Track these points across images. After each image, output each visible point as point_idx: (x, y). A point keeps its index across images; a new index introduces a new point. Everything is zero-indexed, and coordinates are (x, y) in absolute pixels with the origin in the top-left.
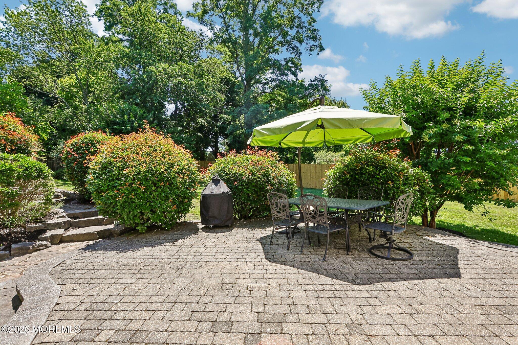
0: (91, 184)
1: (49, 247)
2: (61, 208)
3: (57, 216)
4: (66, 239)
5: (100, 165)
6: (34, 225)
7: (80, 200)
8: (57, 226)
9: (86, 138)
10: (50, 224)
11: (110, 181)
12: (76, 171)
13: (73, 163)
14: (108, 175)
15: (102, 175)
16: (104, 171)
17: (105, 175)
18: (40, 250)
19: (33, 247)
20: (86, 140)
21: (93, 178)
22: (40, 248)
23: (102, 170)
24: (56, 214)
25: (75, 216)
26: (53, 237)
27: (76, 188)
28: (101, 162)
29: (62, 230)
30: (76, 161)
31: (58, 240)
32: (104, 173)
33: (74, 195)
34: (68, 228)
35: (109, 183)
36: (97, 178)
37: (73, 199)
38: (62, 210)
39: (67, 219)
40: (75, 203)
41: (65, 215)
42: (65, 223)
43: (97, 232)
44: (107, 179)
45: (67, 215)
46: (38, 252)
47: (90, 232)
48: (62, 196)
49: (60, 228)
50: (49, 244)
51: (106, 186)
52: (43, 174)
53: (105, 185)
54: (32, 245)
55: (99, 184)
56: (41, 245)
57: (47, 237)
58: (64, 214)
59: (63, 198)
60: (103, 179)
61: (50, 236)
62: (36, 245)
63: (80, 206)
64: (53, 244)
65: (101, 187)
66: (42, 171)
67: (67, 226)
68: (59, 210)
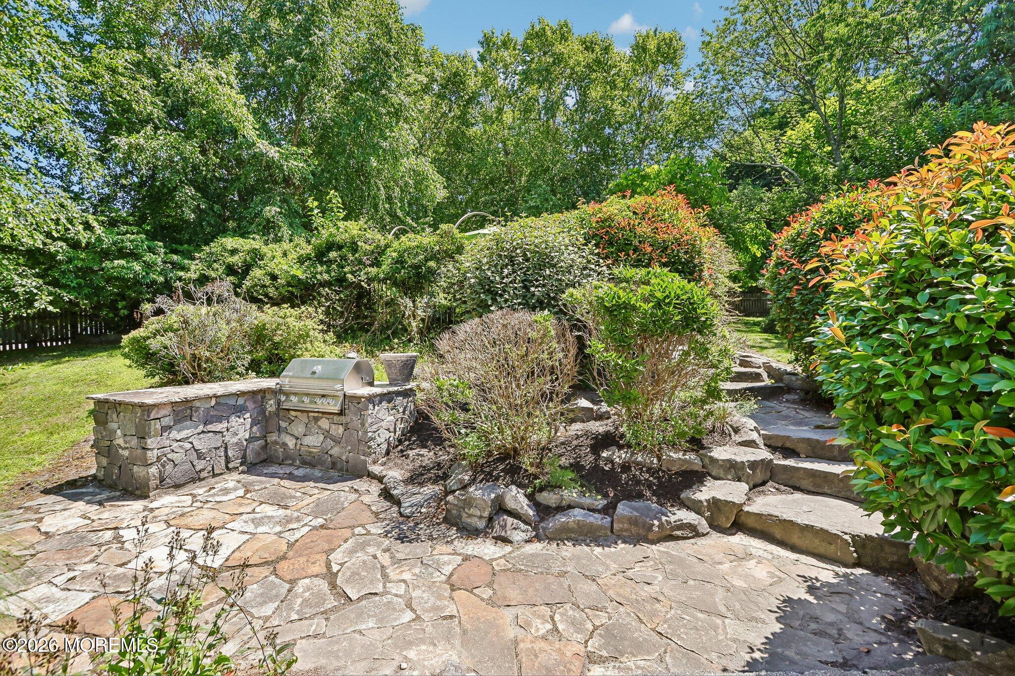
0: (834, 363)
1: (704, 535)
2: (752, 416)
3: (737, 438)
4: (751, 522)
5: (883, 269)
6: (680, 455)
7: (807, 393)
8: (734, 470)
9: (830, 212)
10: (717, 460)
11: (938, 357)
12: (797, 313)
13: (790, 288)
14: (931, 323)
15: (893, 318)
16: (906, 301)
17: (911, 322)
18: (678, 538)
19: (661, 526)
20: (828, 217)
21: (842, 337)
22: (679, 533)
23: (891, 296)
24: (736, 430)
25: (788, 445)
26: (716, 504)
27: (797, 360)
28: (884, 258)
29: (744, 487)
30: (798, 284)
31: (728, 518)
32: (901, 309)
33: (794, 378)
34: (764, 483)
35: (936, 369)
36: (862, 334)
37: (789, 390)
38: (751, 424)
39: (763, 454)
40: (794, 402)
41: (760, 442)
42: (753, 465)
43: (853, 537)
44: (922, 343)
45: (765, 437)
46: (671, 544)
47: (825, 527)
48: (765, 375)
49: (739, 480)
50: (703, 524)
51: (915, 381)
52: (696, 319)
53: (909, 375)
54: (660, 520)
55: (876, 370)
56: (682, 526)
57: (701, 502)
58: (754, 436)
59: (767, 382)
60: (894, 345)
61: (708, 501)
62: (669, 523)
63: (807, 414)
64: (714, 526)
65: (888, 387)
66: (695, 309)
67: (759, 477)
68: (745, 420)
